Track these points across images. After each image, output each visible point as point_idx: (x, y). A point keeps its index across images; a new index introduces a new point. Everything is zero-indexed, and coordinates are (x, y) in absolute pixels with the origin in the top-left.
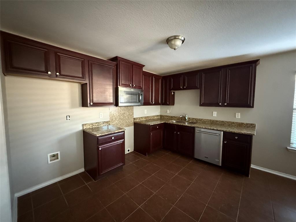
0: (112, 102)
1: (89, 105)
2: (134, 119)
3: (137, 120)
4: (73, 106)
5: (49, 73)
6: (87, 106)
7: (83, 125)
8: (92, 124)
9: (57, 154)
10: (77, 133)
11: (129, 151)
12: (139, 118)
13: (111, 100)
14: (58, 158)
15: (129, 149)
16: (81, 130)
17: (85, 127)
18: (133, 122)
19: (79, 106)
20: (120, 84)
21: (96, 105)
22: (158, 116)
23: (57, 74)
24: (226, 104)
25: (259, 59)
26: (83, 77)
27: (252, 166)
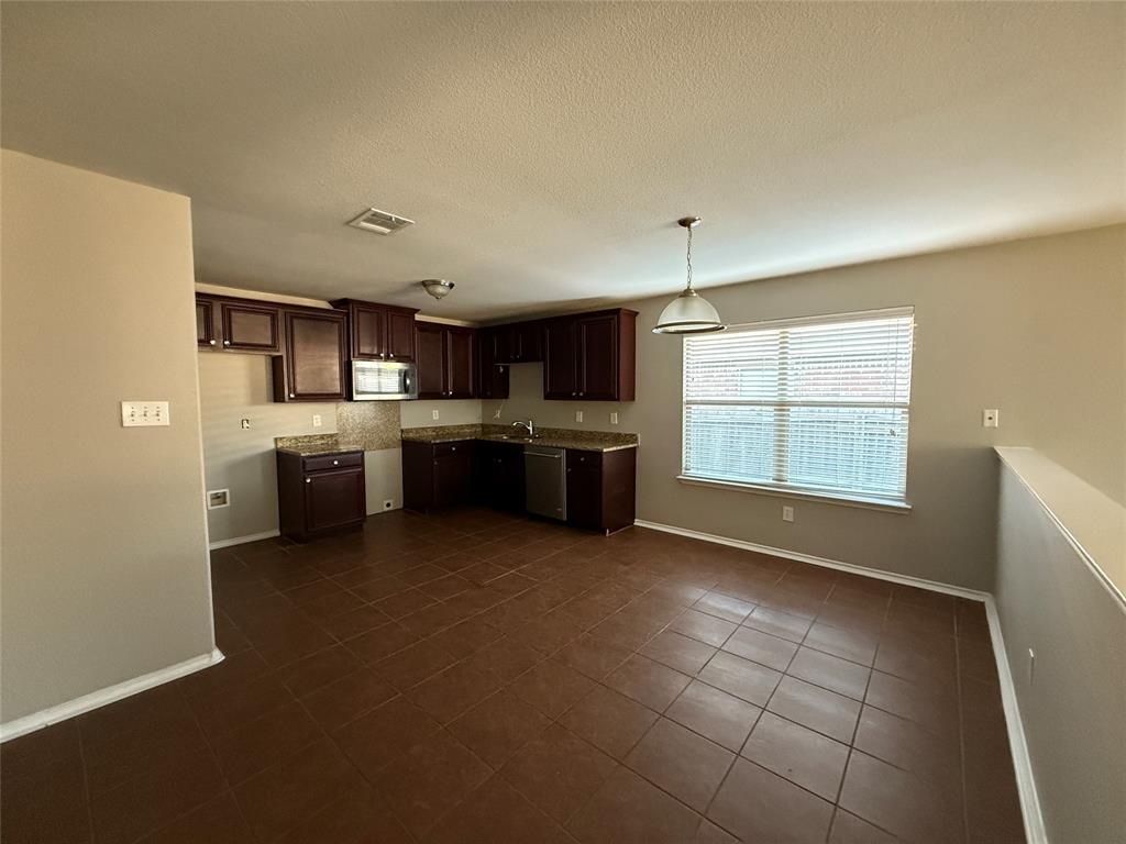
0: (338, 391)
1: (286, 398)
2: (402, 431)
3: (411, 435)
4: (254, 401)
5: (213, 342)
6: (283, 401)
7: (276, 440)
8: (296, 438)
9: (224, 493)
10: (265, 455)
11: (388, 505)
12: (416, 429)
13: (337, 388)
14: (225, 503)
15: (391, 501)
16: (272, 451)
17: (280, 445)
18: (399, 438)
19: (269, 401)
20: (356, 354)
21: (303, 398)
22: (473, 425)
23: (227, 343)
24: (581, 394)
25: (637, 313)
26: (273, 347)
27: (637, 523)
